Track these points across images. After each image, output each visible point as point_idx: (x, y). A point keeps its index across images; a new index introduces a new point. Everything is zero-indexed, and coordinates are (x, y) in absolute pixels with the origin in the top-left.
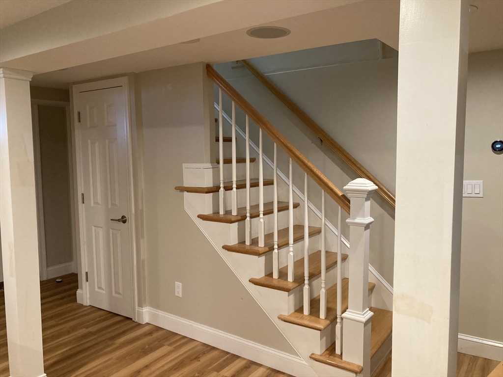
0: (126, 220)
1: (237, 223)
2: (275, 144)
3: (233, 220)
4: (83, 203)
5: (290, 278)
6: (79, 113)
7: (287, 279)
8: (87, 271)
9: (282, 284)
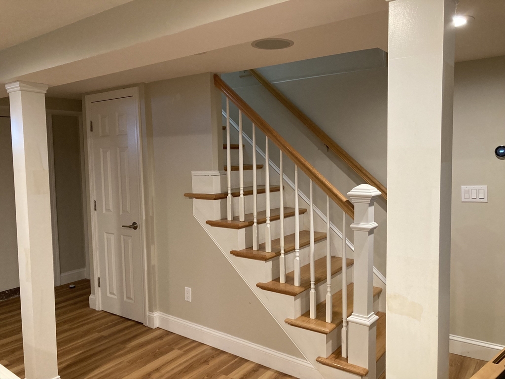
0: (137, 226)
1: (244, 229)
2: (281, 151)
3: (240, 225)
4: (96, 210)
5: (297, 283)
6: (91, 122)
7: (293, 284)
8: (99, 277)
9: (289, 288)
